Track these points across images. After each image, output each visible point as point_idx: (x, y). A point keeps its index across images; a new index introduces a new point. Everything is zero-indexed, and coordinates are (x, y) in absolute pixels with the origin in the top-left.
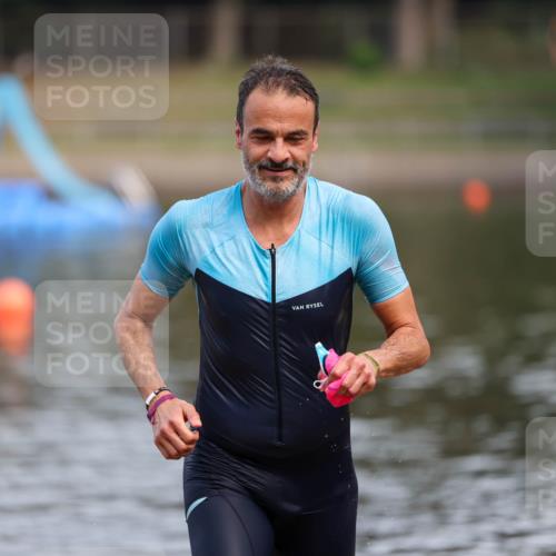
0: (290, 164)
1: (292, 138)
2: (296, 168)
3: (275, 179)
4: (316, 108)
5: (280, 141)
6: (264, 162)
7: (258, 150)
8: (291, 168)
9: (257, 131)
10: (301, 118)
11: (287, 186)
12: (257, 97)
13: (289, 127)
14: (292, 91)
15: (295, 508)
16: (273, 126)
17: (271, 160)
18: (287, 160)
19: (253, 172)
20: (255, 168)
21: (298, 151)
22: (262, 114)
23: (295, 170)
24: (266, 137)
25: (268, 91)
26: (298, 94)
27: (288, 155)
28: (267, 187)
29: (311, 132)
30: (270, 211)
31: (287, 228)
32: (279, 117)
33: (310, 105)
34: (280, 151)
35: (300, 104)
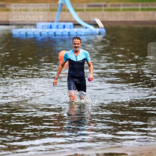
1: (78, 44)
2: (78, 47)
6: (75, 47)
7: (74, 45)
10: (79, 42)
11: (78, 49)
12: (74, 40)
13: (78, 43)
14: (78, 39)
15: (79, 83)
16: (76, 43)
21: (79, 45)
24: (75, 44)
25: (75, 39)
28: (76, 49)
30: (76, 52)
31: (78, 53)
32: (76, 42)
34: (77, 45)
35: (79, 41)
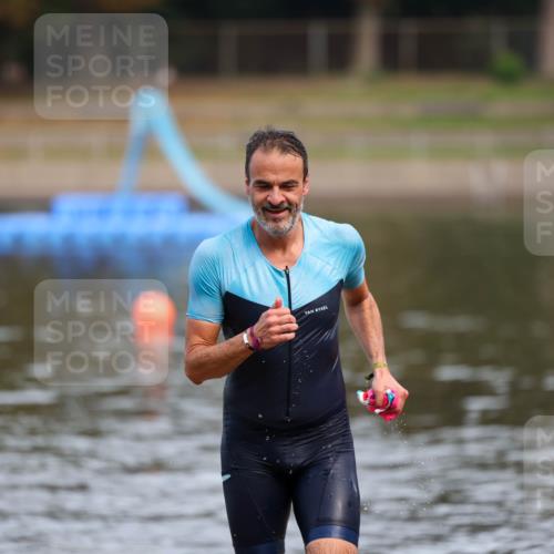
0: (286, 205)
1: (286, 186)
2: (290, 207)
3: (275, 220)
4: (305, 162)
5: (276, 189)
6: (266, 205)
7: (260, 196)
8: (287, 209)
9: (259, 182)
10: (292, 170)
11: (285, 225)
12: (258, 156)
13: (283, 178)
14: (284, 150)
16: (271, 177)
17: (270, 203)
18: (282, 202)
19: (259, 214)
20: (260, 210)
21: (291, 196)
22: (262, 169)
23: (290, 210)
24: (266, 186)
25: (266, 151)
26: (289, 152)
27: (284, 199)
29: (301, 181)
32: (274, 171)
33: (299, 160)
34: (277, 196)
35: (292, 160)
